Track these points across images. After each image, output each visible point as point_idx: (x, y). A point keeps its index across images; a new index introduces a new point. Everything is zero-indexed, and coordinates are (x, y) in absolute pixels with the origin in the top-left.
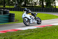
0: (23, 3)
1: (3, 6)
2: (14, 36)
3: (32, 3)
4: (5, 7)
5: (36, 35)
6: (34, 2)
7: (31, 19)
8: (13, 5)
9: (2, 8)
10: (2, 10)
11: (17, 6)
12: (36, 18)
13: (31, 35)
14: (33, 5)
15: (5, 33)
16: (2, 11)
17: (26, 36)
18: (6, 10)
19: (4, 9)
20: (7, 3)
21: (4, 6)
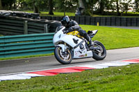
0: (97, 6)
1: (48, 13)
2: (75, 84)
3: (118, 5)
4: (53, 14)
5: (129, 81)
6: (123, 4)
7: (75, 47)
8: (71, 9)
9: (46, 18)
10: (47, 21)
11: (82, 12)
12: (90, 43)
13: (116, 80)
14: (120, 11)
15: (54, 75)
16: (46, 23)
17: (104, 82)
18: (55, 21)
19: (51, 19)
20: (57, 5)
21: (51, 13)
